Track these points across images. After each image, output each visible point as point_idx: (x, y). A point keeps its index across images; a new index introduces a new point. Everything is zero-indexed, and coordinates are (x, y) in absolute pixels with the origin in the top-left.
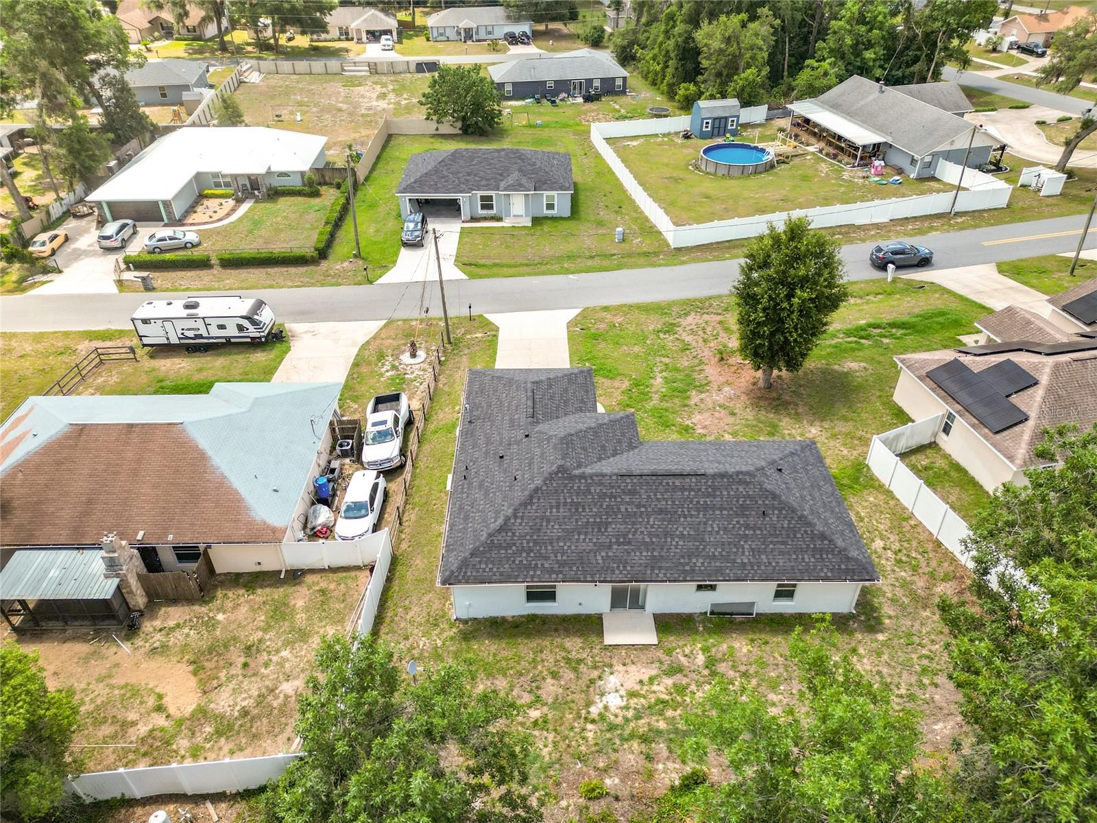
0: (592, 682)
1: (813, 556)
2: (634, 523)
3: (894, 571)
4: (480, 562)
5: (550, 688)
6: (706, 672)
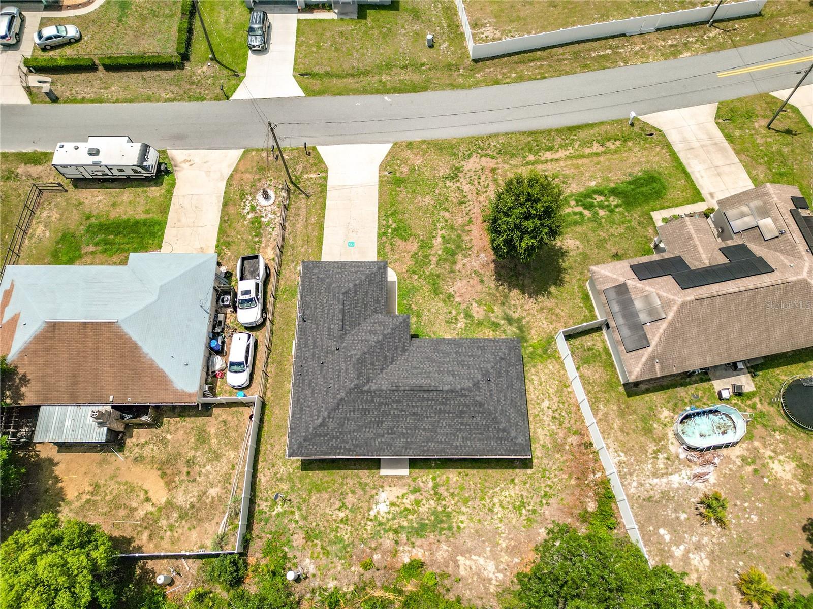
0: (372, 496)
1: (496, 442)
2: (398, 421)
3: (549, 425)
4: (309, 445)
5: (350, 499)
6: (432, 492)
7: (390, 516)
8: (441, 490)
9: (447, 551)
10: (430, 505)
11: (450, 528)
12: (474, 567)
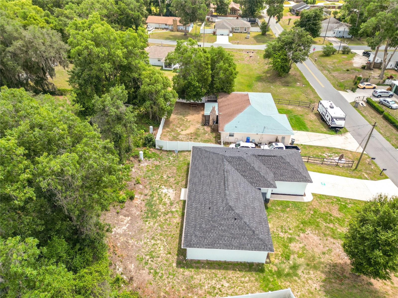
0: (171, 187)
5: (172, 180)
6: (169, 211)
7: (160, 193)
8: (170, 215)
10: (162, 209)
11: (147, 217)
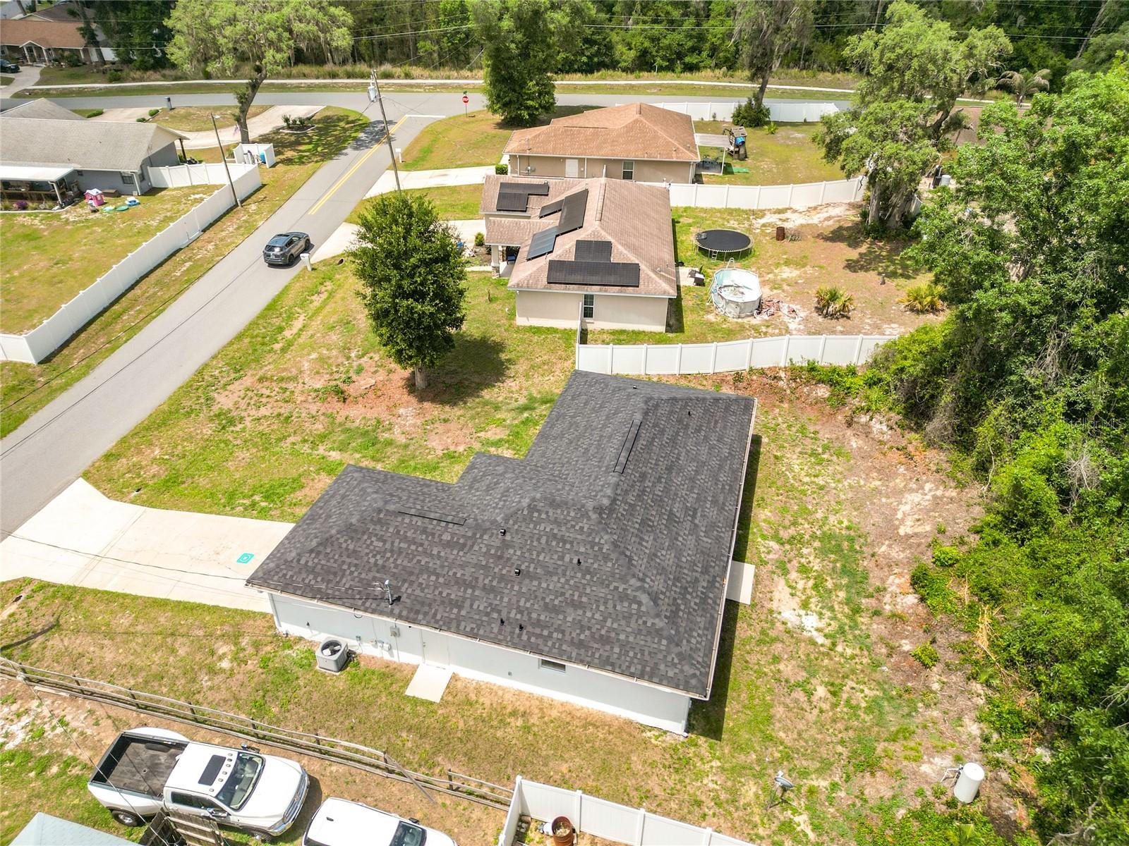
0: (788, 632)
2: (676, 495)
5: (790, 669)
6: (787, 547)
7: (828, 614)
8: (785, 535)
9: (890, 546)
10: (809, 554)
11: (851, 540)
12: (916, 517)
